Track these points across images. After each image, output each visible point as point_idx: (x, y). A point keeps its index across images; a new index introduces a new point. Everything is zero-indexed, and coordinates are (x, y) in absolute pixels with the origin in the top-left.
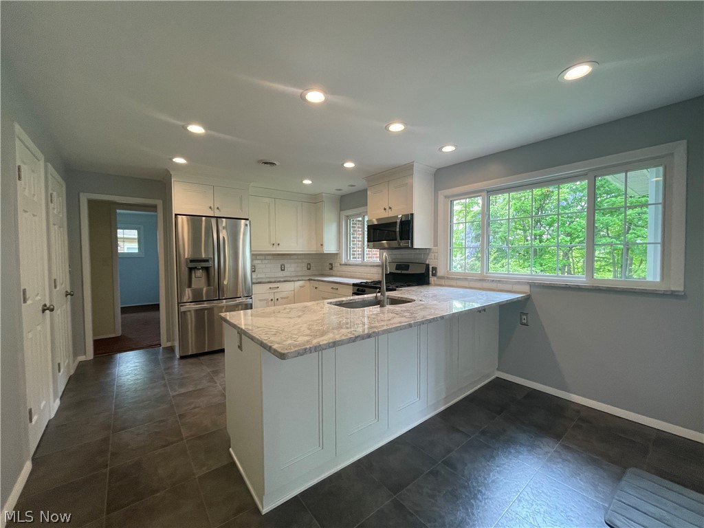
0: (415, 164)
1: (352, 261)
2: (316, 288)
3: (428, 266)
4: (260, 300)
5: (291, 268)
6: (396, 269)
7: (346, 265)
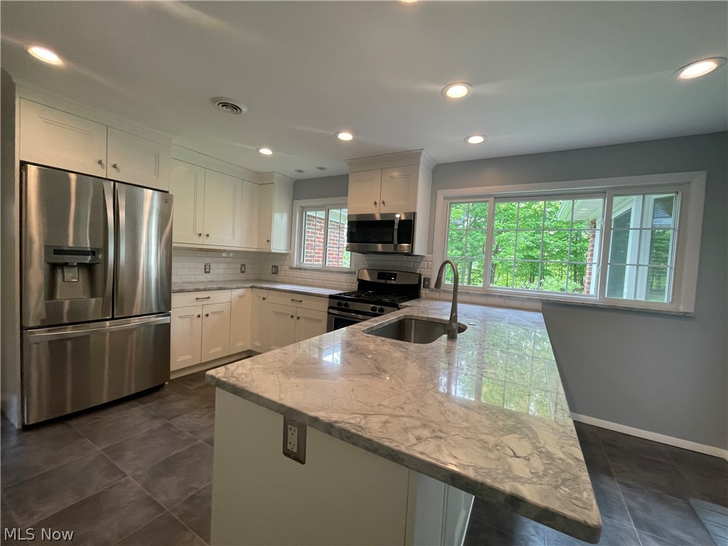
0: (423, 153)
1: (306, 264)
2: (264, 299)
3: (420, 275)
4: (181, 317)
5: (220, 271)
6: (378, 278)
7: (300, 269)
